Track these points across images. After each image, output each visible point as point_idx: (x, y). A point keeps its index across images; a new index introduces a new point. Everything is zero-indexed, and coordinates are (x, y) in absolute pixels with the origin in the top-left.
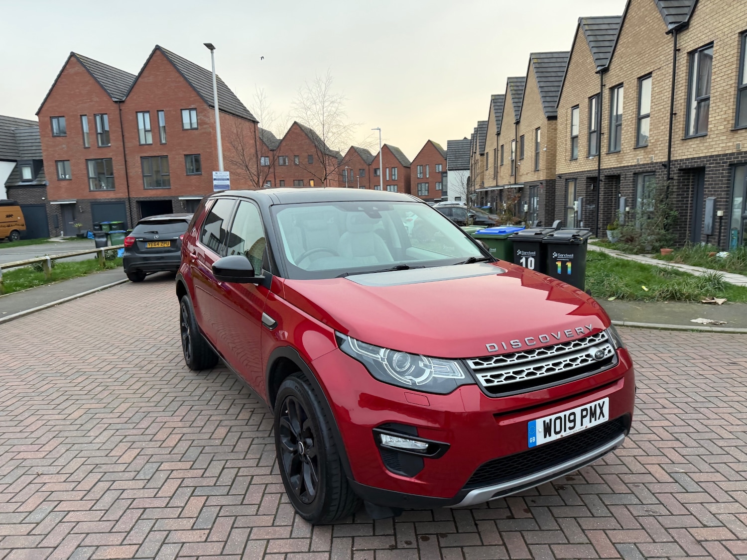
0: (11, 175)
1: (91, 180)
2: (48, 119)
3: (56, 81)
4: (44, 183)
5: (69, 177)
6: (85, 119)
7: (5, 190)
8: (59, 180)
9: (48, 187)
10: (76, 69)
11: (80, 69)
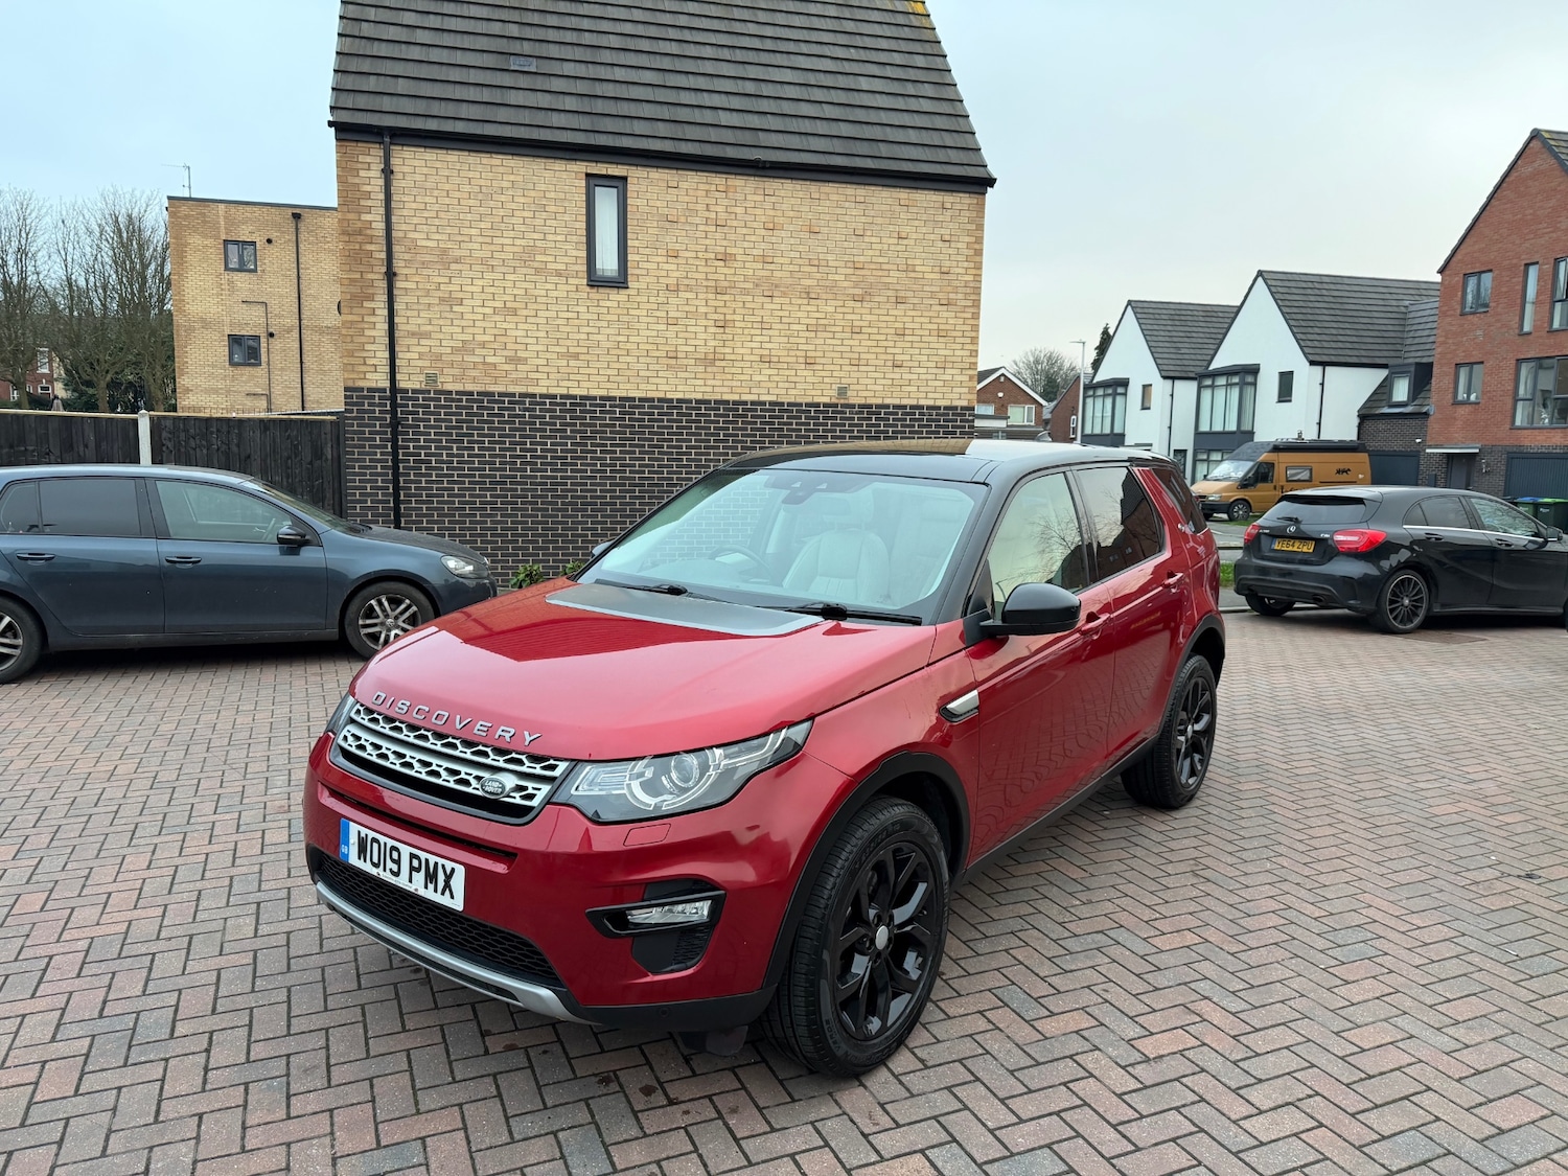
0: (1375, 393)
1: (1520, 405)
2: (1459, 279)
4: (1425, 410)
5: (1477, 398)
6: (1533, 272)
7: (1356, 421)
8: (1456, 403)
9: (1431, 418)
10: (1536, 165)
11: (1544, 162)
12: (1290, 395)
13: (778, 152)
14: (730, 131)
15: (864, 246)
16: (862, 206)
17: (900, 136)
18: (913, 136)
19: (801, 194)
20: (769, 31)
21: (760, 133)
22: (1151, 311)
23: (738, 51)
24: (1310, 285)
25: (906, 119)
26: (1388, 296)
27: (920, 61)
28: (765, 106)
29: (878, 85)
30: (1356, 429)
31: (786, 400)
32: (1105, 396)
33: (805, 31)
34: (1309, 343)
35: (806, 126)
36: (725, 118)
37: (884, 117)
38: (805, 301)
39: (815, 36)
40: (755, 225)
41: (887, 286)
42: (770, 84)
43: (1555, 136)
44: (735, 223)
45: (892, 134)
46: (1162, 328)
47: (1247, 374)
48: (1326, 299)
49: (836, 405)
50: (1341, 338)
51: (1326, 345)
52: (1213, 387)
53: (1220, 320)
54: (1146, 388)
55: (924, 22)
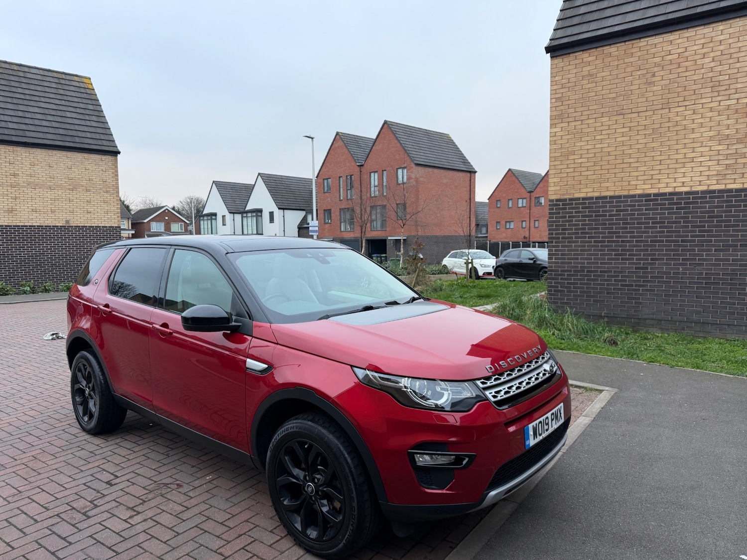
0: (302, 220)
1: (342, 224)
2: (322, 180)
3: (328, 153)
5: (331, 221)
6: (341, 180)
7: (297, 230)
10: (339, 144)
11: (340, 143)
12: (273, 220)
13: (34, 139)
14: (13, 130)
15: (72, 172)
16: (70, 159)
17: (83, 135)
18: (88, 135)
19: (45, 154)
20: (27, 92)
21: (26, 132)
22: (223, 185)
23: (14, 99)
24: (278, 179)
25: (86, 129)
26: (306, 185)
27: (91, 107)
28: (27, 121)
29: (74, 115)
30: (297, 233)
31: (44, 225)
32: (208, 220)
33: (43, 93)
34: (278, 201)
35: (45, 130)
36: (11, 125)
37: (77, 128)
38: (49, 190)
39: (47, 95)
40: (26, 164)
41: (82, 186)
42: (29, 113)
43: (343, 135)
44: (18, 163)
45: (80, 134)
46: (228, 193)
47: (258, 212)
48: (284, 185)
49: (65, 227)
50: (290, 200)
51: (284, 202)
52: (247, 217)
53: (248, 189)
54: (224, 217)
55: (92, 92)
